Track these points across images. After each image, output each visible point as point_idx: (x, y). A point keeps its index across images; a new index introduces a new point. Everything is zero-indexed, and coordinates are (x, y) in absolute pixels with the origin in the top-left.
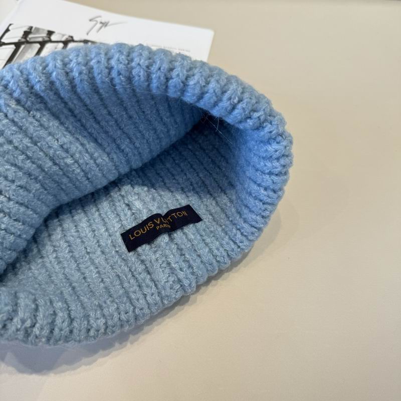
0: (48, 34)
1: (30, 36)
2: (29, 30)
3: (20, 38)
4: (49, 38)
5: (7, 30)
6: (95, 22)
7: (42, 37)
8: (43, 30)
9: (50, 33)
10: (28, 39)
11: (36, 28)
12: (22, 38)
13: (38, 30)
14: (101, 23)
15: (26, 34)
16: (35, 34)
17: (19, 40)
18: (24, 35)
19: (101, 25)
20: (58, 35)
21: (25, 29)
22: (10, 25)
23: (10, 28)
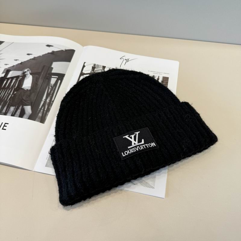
0: (103, 68)
1: (95, 69)
2: (94, 66)
3: (91, 71)
4: (104, 70)
5: (84, 66)
6: (123, 59)
7: (101, 70)
8: (101, 66)
9: (104, 67)
10: (95, 71)
11: (97, 65)
12: (92, 70)
13: (98, 65)
14: (125, 60)
15: (94, 68)
16: (97, 69)
17: (91, 72)
18: (92, 69)
19: (126, 61)
20: (107, 68)
21: (92, 65)
22: (85, 63)
23: (85, 65)
